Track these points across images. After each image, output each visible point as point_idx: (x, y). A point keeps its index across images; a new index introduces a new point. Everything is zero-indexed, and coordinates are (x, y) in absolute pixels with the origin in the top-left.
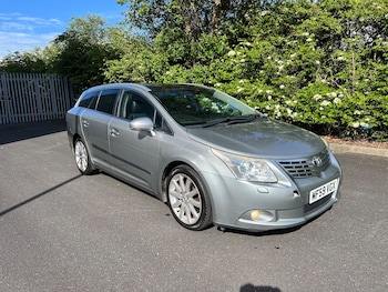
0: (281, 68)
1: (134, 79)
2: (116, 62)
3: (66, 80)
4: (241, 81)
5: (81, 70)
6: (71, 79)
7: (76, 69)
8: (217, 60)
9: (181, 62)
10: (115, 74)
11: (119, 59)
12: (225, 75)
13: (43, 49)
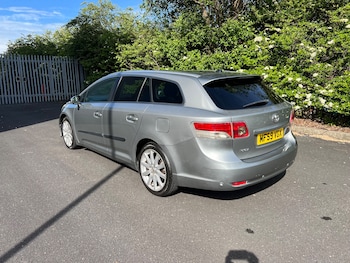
0: (313, 55)
1: (147, 63)
2: (128, 46)
3: (76, 62)
4: (267, 68)
5: (93, 54)
6: (82, 62)
7: (87, 52)
8: (241, 46)
9: (200, 48)
10: (127, 58)
11: (131, 43)
12: (249, 61)
13: (54, 32)
